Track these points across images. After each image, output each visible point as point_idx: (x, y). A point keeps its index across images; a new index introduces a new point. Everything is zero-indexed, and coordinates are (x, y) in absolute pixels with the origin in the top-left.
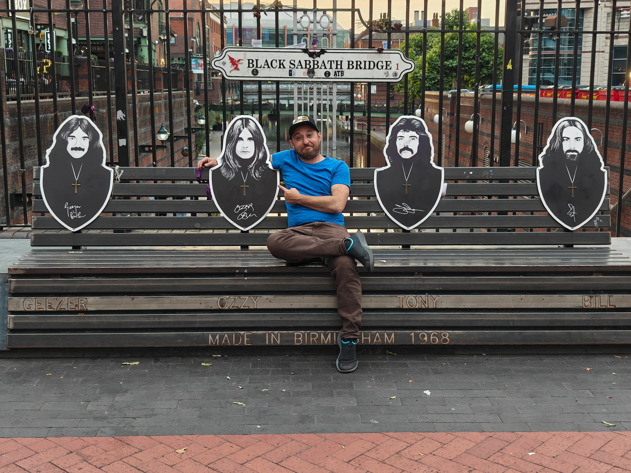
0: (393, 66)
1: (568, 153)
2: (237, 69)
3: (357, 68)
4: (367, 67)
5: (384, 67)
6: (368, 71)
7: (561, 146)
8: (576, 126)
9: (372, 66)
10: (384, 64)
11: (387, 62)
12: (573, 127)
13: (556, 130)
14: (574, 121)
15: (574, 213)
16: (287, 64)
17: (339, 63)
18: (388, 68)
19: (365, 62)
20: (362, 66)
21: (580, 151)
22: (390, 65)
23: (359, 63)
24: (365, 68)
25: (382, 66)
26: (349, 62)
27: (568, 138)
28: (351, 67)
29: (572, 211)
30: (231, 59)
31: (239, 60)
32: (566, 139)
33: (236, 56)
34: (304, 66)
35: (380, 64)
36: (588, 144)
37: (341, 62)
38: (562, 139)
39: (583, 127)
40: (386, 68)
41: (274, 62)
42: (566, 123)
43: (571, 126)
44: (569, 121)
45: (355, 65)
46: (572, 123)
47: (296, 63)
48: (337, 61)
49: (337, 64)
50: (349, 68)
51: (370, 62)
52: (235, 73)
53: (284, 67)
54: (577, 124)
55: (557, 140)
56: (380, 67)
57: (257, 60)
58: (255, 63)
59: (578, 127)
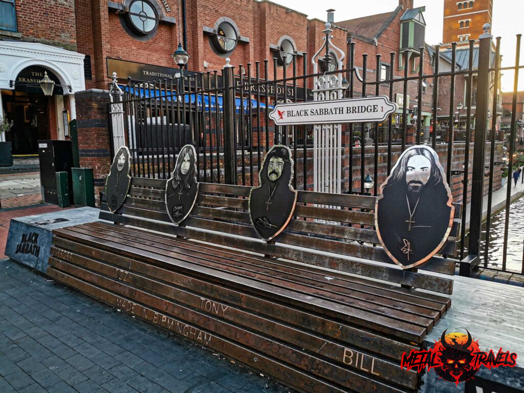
0: (379, 108)
1: (411, 184)
2: (281, 118)
3: (353, 112)
4: (360, 111)
5: (372, 110)
6: (360, 114)
7: (405, 175)
8: (423, 154)
9: (363, 110)
10: (373, 107)
11: (374, 106)
12: (421, 156)
13: (401, 159)
14: (422, 149)
15: (409, 250)
16: (309, 113)
17: (341, 109)
18: (375, 110)
19: (359, 107)
20: (357, 110)
21: (425, 183)
22: (377, 108)
23: (354, 108)
24: (358, 112)
25: (371, 110)
26: (347, 108)
27: (414, 168)
28: (349, 111)
29: (407, 247)
30: (279, 112)
31: (283, 112)
32: (411, 168)
33: (281, 109)
34: (319, 114)
35: (369, 108)
36: (435, 175)
37: (342, 108)
38: (407, 170)
39: (431, 155)
40: (374, 111)
41: (302, 112)
42: (414, 152)
43: (419, 154)
44: (417, 149)
45: (351, 110)
46: (421, 152)
47: (314, 112)
48: (340, 108)
49: (340, 111)
50: (347, 113)
51: (362, 107)
52: (281, 121)
53: (307, 115)
54: (426, 152)
55: (401, 169)
56: (369, 110)
57: (292, 111)
58: (291, 113)
59: (426, 156)
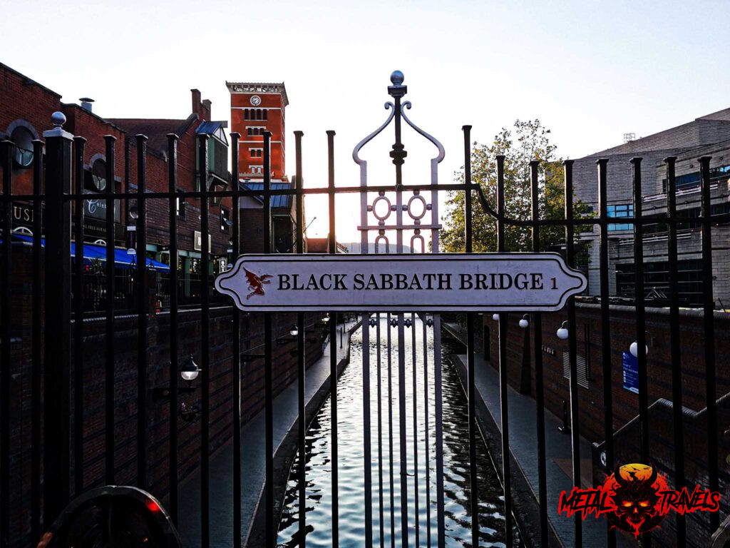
0: (546, 282)
2: (259, 292)
4: (498, 285)
5: (530, 285)
6: (498, 291)
9: (506, 284)
10: (529, 279)
11: (533, 275)
16: (349, 282)
17: (444, 278)
18: (537, 286)
19: (493, 275)
20: (488, 282)
22: (541, 281)
23: (481, 278)
24: (493, 288)
25: (526, 284)
26: (462, 276)
28: (467, 285)
30: (250, 276)
31: (263, 278)
34: (380, 285)
35: (521, 279)
37: (449, 276)
40: (534, 287)
41: (326, 278)
45: (474, 281)
47: (366, 282)
48: (440, 276)
49: (441, 281)
50: (463, 287)
51: (502, 276)
53: (344, 288)
56: (521, 285)
57: (295, 276)
58: (291, 282)
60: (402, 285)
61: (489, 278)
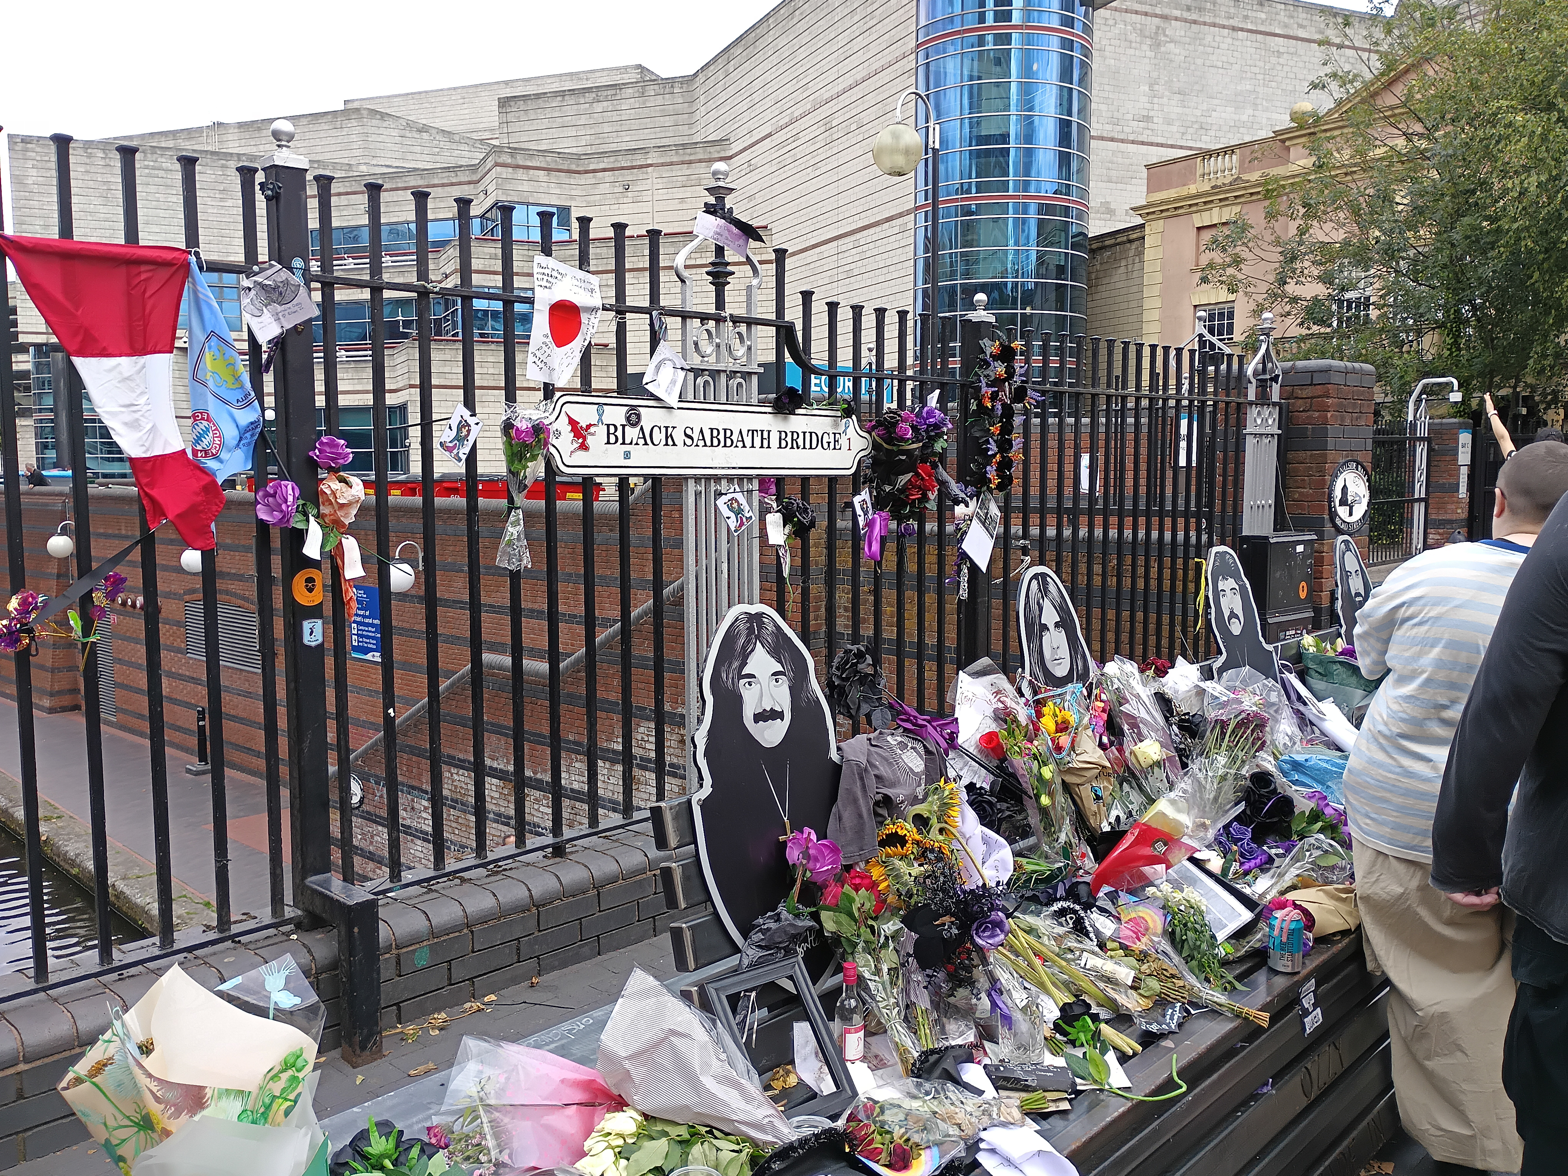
2: (584, 447)
3: (792, 448)
4: (807, 443)
5: (832, 446)
6: (807, 453)
9: (814, 443)
10: (831, 439)
16: (679, 437)
17: (765, 435)
19: (804, 433)
20: (800, 441)
23: (794, 436)
24: (804, 448)
25: (829, 444)
28: (783, 444)
30: (572, 422)
31: (589, 426)
33: (582, 415)
35: (825, 438)
37: (769, 432)
40: (834, 448)
41: (656, 430)
45: (789, 439)
48: (762, 432)
49: (762, 439)
50: (780, 446)
51: (810, 433)
52: (581, 458)
56: (826, 446)
58: (619, 433)
60: (729, 442)
61: (801, 435)
